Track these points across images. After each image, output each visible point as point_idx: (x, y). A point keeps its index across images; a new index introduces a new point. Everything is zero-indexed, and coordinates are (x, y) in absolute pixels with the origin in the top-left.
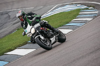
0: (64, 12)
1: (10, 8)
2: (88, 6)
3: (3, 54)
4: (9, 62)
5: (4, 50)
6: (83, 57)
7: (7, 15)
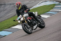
0: (46, 5)
1: (15, 1)
2: (60, 3)
3: (9, 28)
4: (13, 32)
5: (10, 25)
6: (55, 32)
7: (13, 5)
